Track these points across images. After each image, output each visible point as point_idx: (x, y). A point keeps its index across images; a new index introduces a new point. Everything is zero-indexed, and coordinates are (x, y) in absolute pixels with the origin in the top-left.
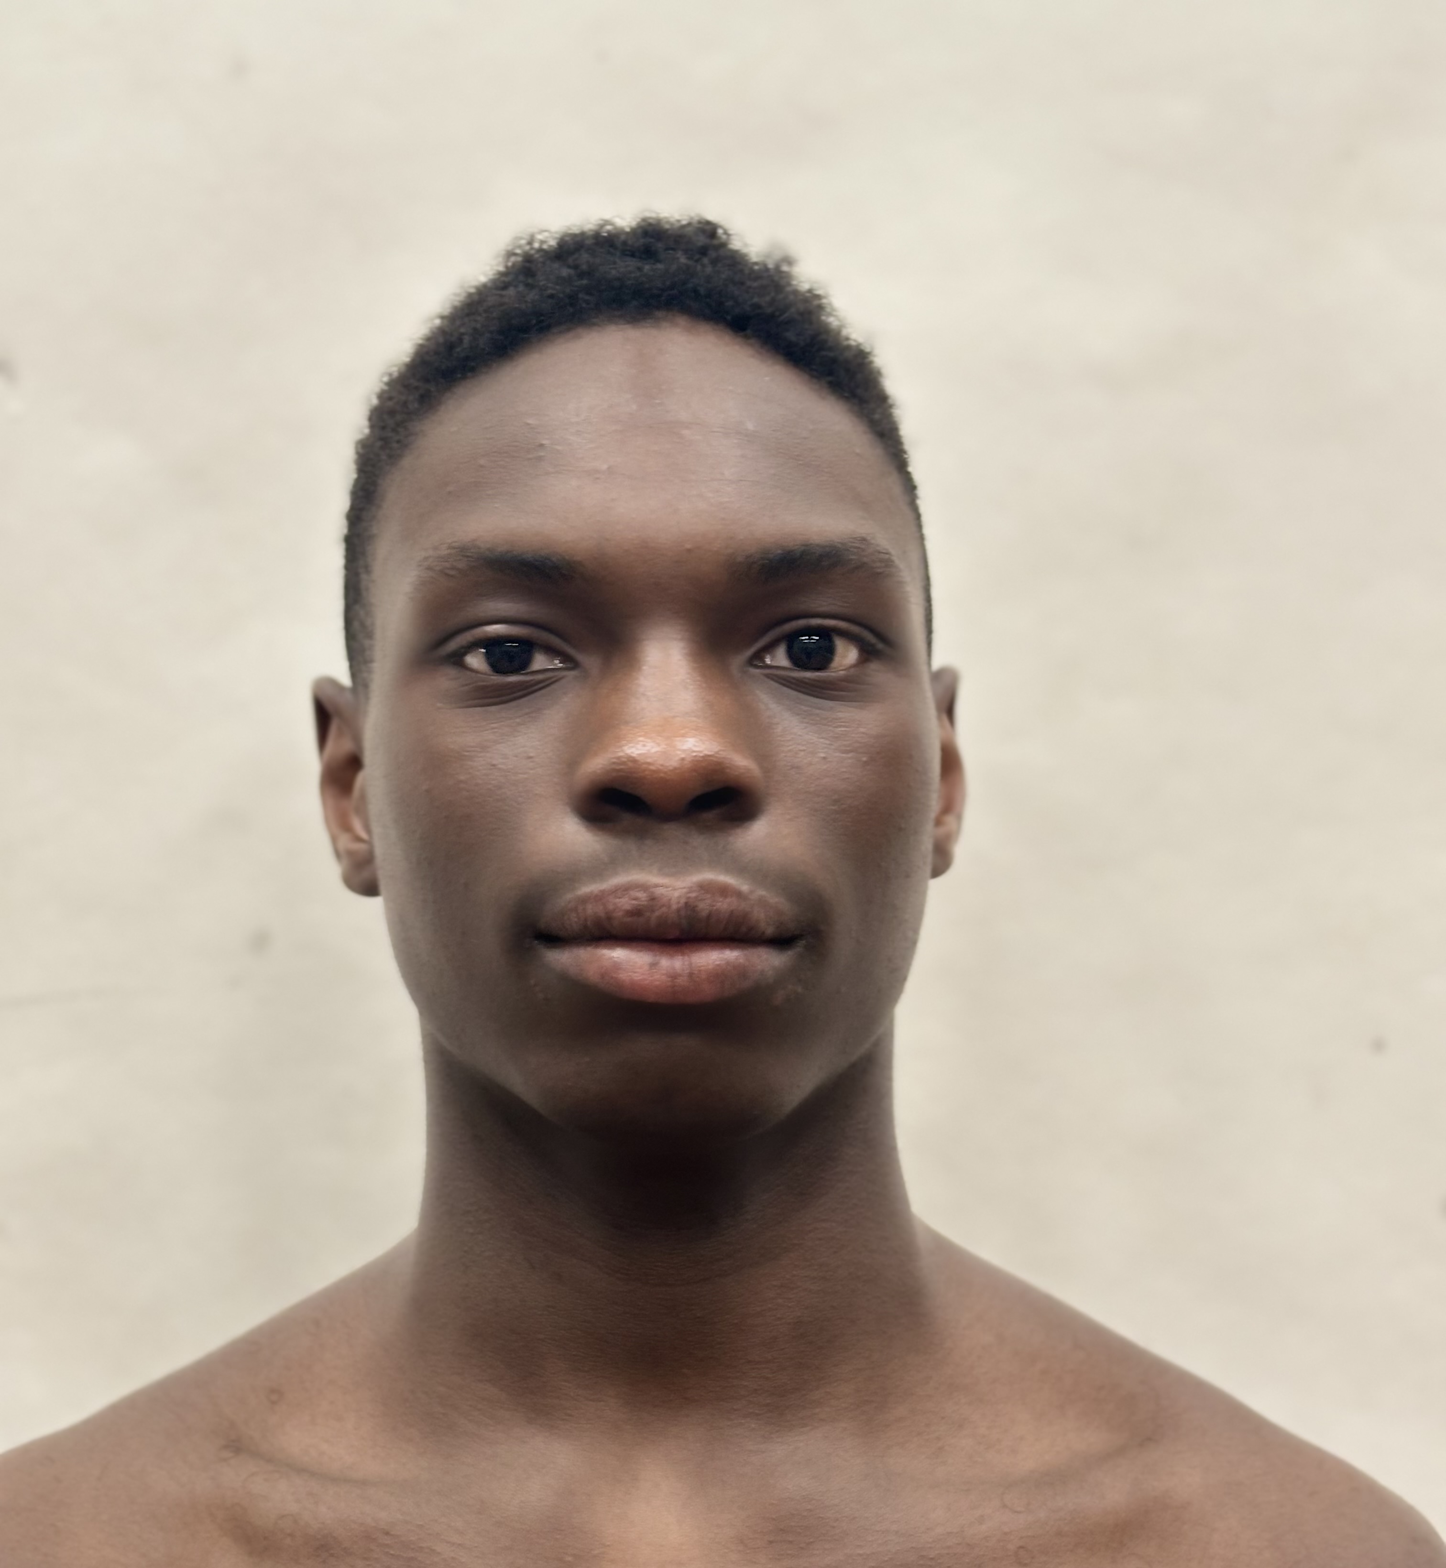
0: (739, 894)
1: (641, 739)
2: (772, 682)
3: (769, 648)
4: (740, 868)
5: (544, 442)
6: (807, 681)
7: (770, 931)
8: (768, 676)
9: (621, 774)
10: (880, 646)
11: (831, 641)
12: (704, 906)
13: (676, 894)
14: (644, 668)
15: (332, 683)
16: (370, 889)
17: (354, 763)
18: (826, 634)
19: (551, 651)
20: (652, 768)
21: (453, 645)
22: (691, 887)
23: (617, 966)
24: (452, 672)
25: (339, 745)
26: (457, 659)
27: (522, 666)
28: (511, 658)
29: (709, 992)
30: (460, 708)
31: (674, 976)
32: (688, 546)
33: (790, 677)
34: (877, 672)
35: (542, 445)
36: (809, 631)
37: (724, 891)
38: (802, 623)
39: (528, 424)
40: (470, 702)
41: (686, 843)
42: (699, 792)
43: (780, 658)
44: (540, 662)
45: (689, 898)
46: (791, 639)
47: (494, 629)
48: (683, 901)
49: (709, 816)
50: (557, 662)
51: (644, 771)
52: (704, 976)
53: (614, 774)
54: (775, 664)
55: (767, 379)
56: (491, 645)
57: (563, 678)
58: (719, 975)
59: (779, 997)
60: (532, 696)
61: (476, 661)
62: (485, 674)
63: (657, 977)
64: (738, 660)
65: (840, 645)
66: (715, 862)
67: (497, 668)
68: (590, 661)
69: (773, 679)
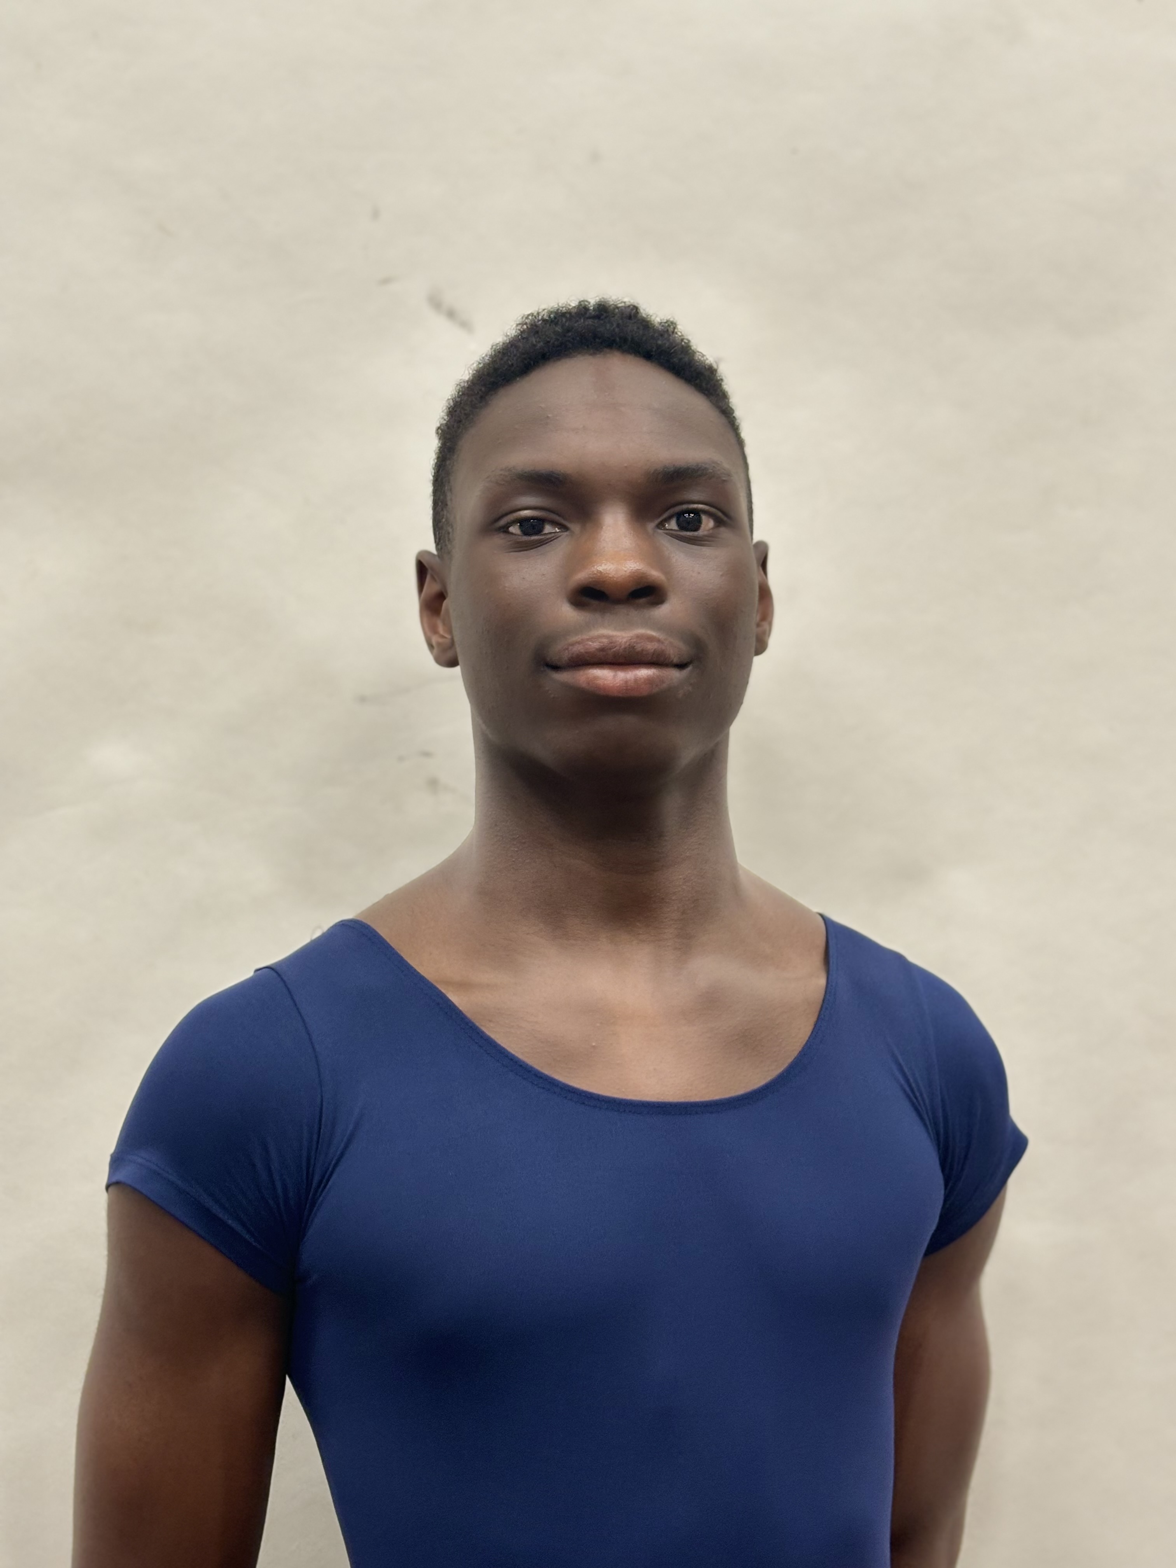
0: (659, 641)
1: (604, 561)
2: (669, 537)
3: (668, 519)
4: (659, 628)
5: (549, 415)
6: (687, 536)
7: (676, 660)
8: (666, 534)
9: (594, 579)
10: (725, 519)
11: (700, 516)
12: (639, 648)
13: (625, 640)
14: (604, 527)
15: (429, 553)
16: (452, 663)
17: (441, 596)
18: (697, 512)
19: (554, 523)
20: (610, 576)
21: (502, 522)
22: (632, 637)
23: (596, 678)
24: (502, 535)
25: (432, 587)
26: (505, 530)
27: (539, 531)
28: (533, 527)
29: (645, 691)
30: (506, 552)
31: (626, 682)
32: (626, 465)
33: (678, 534)
34: (724, 532)
35: (548, 417)
36: (689, 512)
37: (651, 639)
38: (685, 507)
39: (541, 407)
40: (511, 550)
41: (628, 615)
42: (634, 588)
43: (673, 525)
44: (548, 529)
45: (631, 642)
46: (679, 515)
47: (525, 514)
48: (628, 644)
49: (642, 601)
50: (557, 529)
51: (606, 577)
52: (643, 680)
53: (591, 580)
54: (670, 528)
55: (664, 383)
56: (522, 522)
57: (560, 536)
58: (649, 681)
59: (680, 694)
60: (544, 546)
61: (515, 529)
62: (519, 535)
63: (617, 681)
64: (651, 526)
65: (704, 518)
66: (646, 623)
67: (525, 533)
68: (575, 527)
69: (669, 535)
